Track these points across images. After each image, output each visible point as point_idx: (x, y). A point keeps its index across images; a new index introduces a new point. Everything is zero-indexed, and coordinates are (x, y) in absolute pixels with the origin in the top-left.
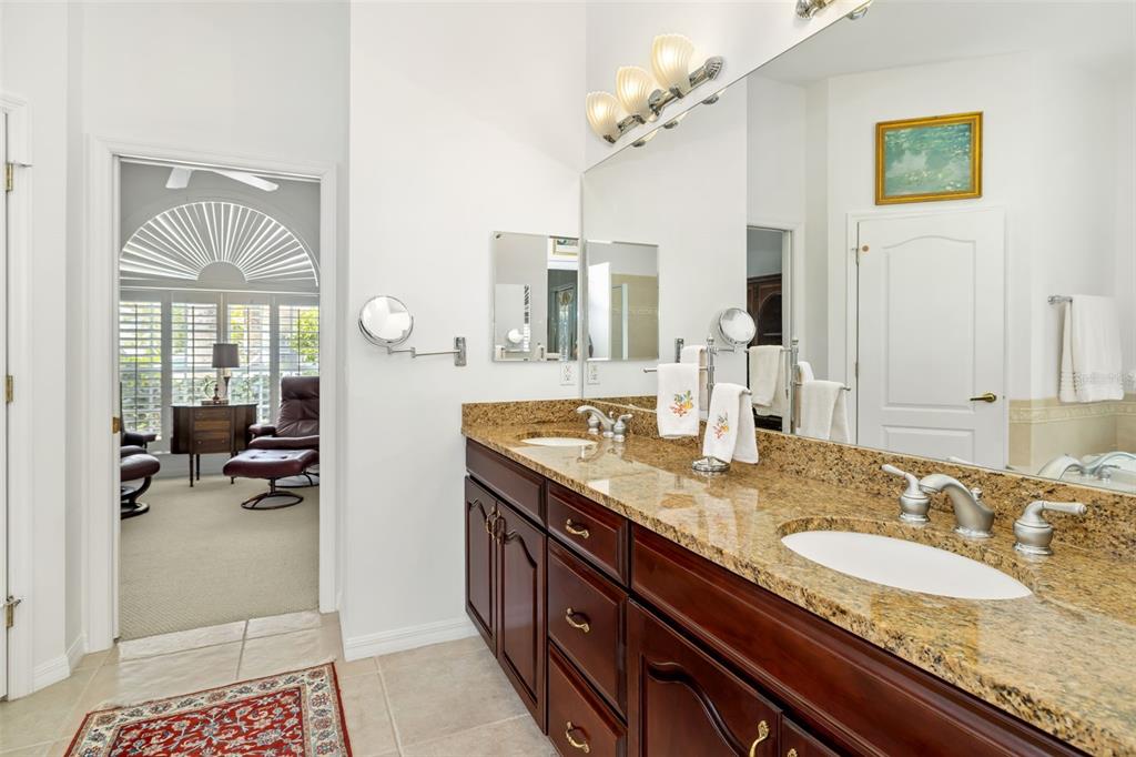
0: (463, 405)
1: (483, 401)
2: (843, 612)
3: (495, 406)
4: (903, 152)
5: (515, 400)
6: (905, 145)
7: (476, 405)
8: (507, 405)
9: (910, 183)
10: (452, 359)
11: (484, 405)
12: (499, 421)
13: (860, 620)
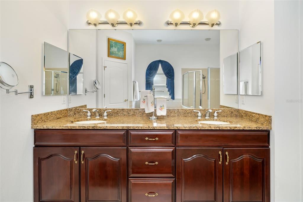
0: (32, 116)
1: (40, 113)
2: (236, 127)
3: (45, 114)
4: (113, 46)
5: (51, 111)
6: (113, 45)
7: (38, 115)
8: (48, 113)
9: (114, 54)
10: (28, 95)
11: (41, 114)
12: (46, 120)
13: (239, 127)
